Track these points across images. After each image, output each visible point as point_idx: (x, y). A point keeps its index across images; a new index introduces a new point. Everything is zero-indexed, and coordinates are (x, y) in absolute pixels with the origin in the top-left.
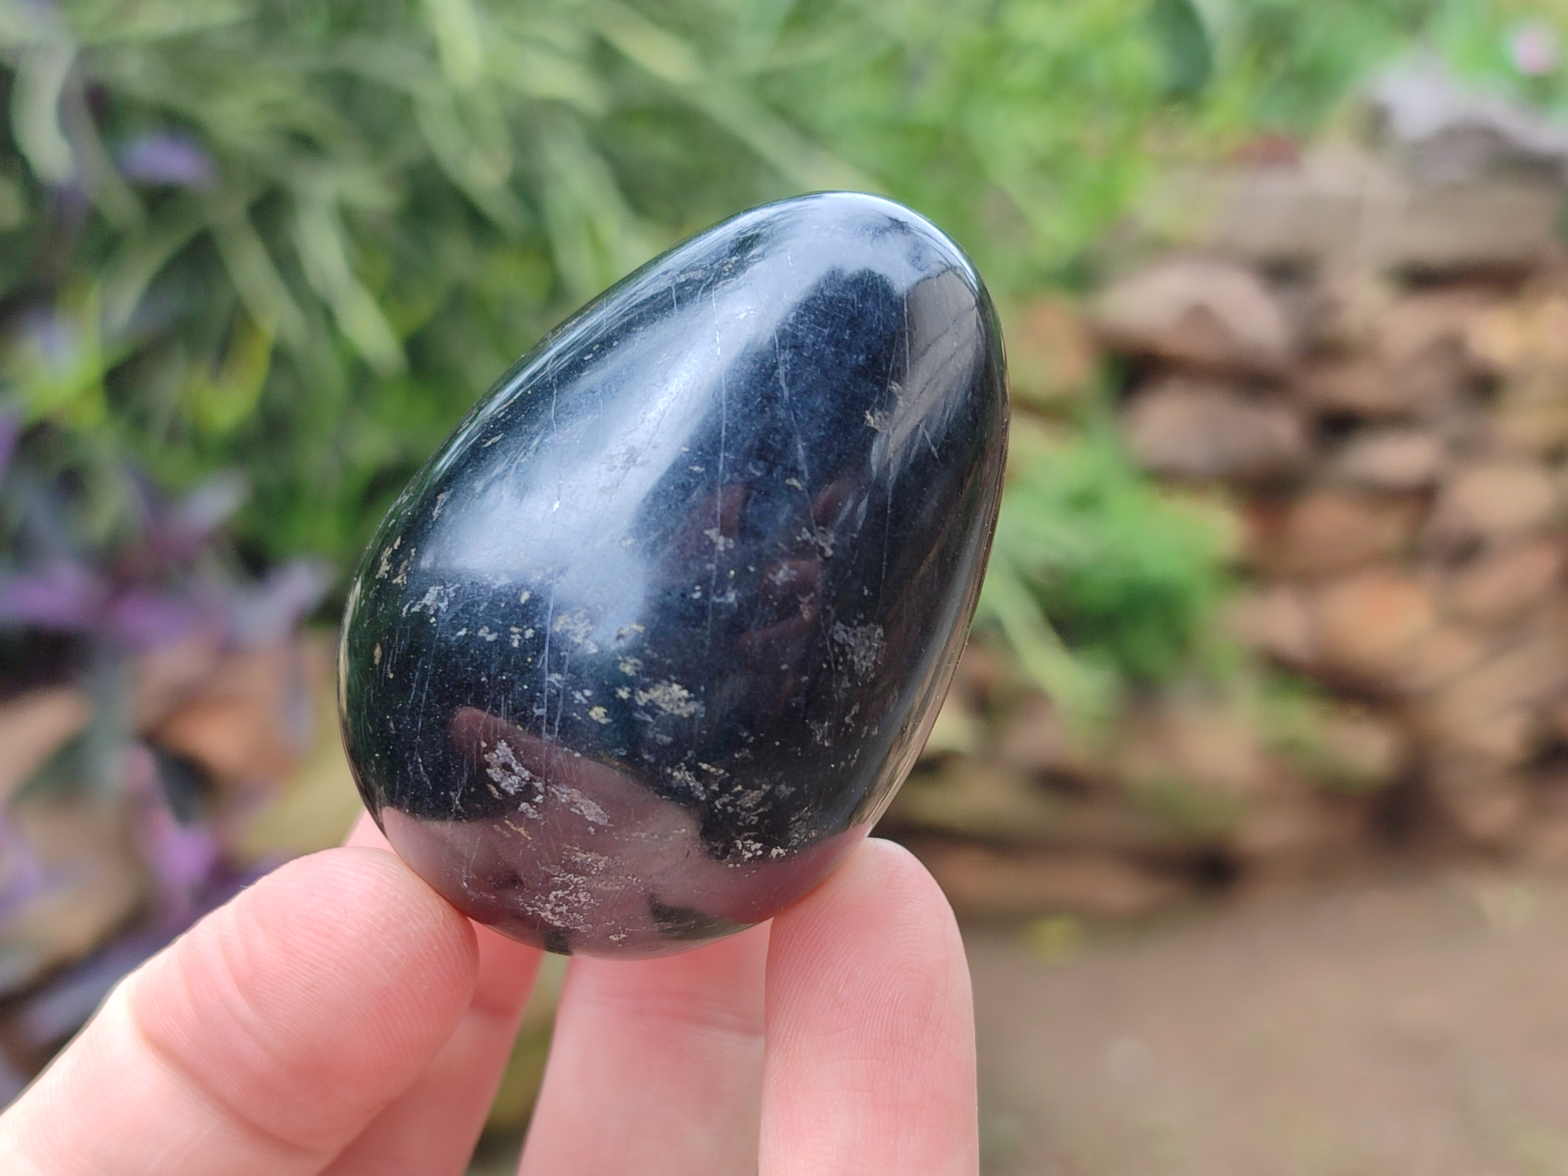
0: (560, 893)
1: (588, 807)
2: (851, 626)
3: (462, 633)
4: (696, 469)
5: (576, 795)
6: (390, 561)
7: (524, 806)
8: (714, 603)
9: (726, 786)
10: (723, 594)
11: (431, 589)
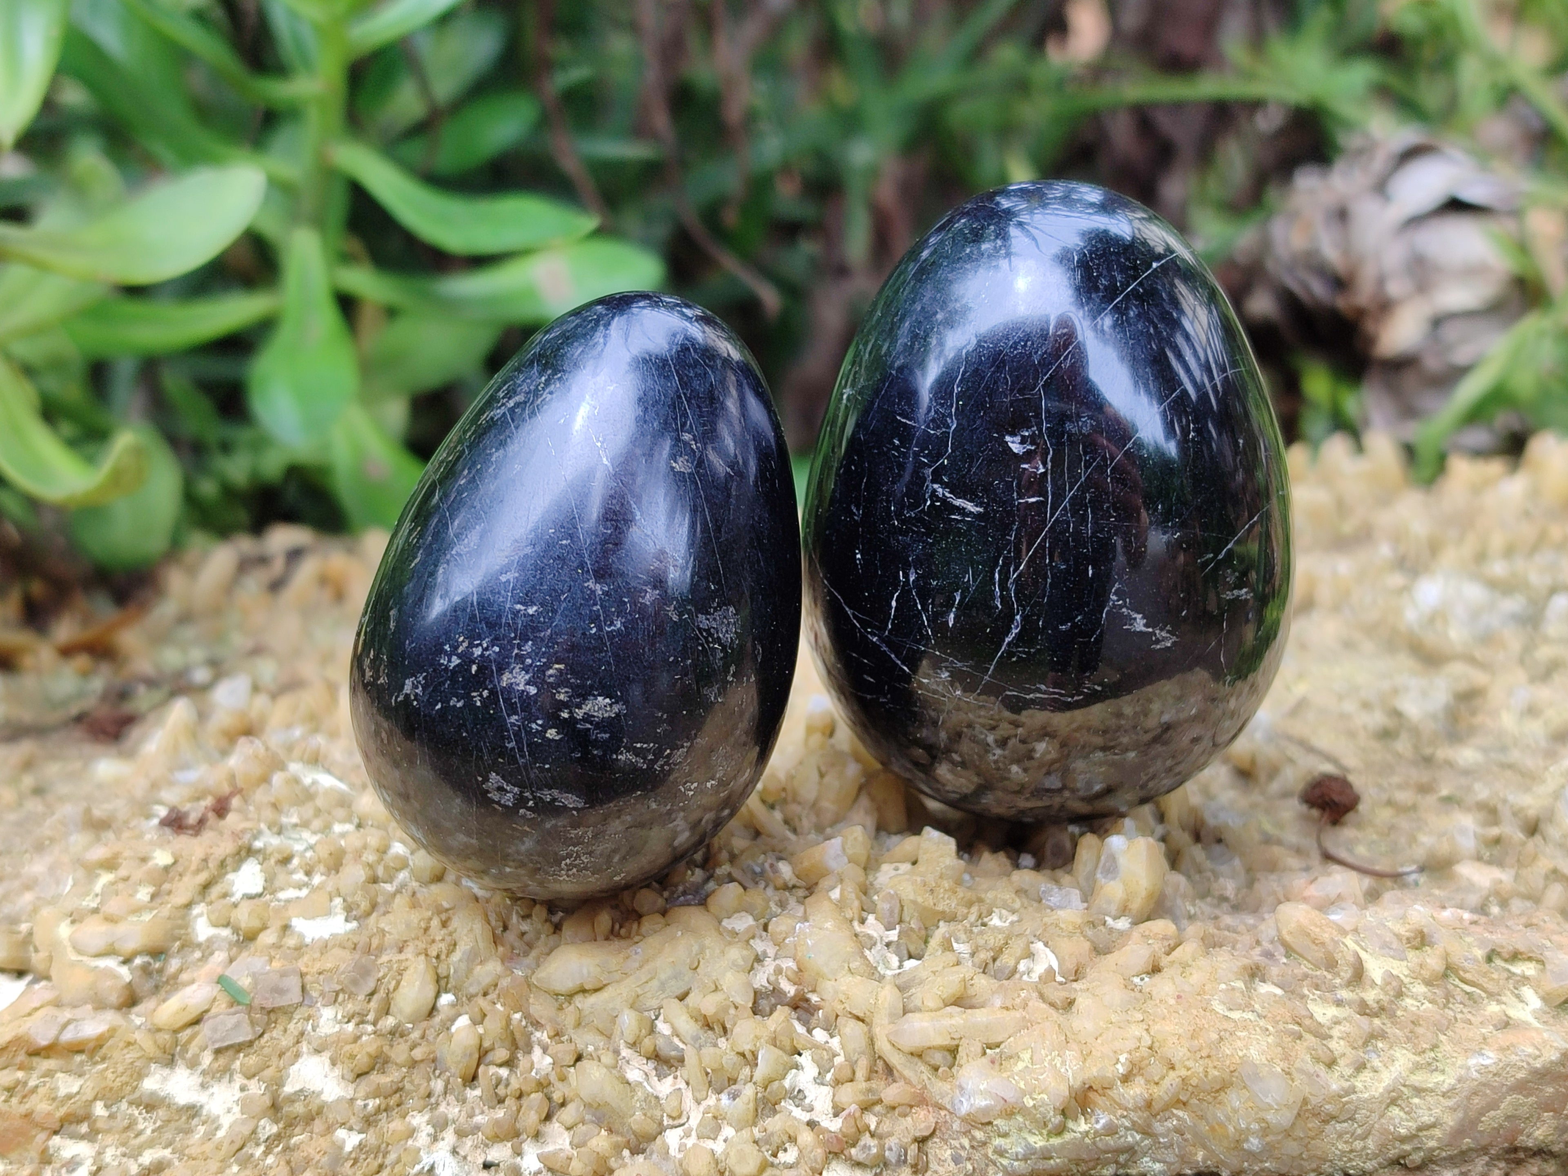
0: (568, 861)
1: (567, 798)
2: (710, 614)
3: (439, 706)
4: (564, 542)
5: (555, 793)
6: (371, 668)
7: (522, 811)
8: (608, 632)
9: (658, 754)
10: (612, 624)
11: (407, 681)
